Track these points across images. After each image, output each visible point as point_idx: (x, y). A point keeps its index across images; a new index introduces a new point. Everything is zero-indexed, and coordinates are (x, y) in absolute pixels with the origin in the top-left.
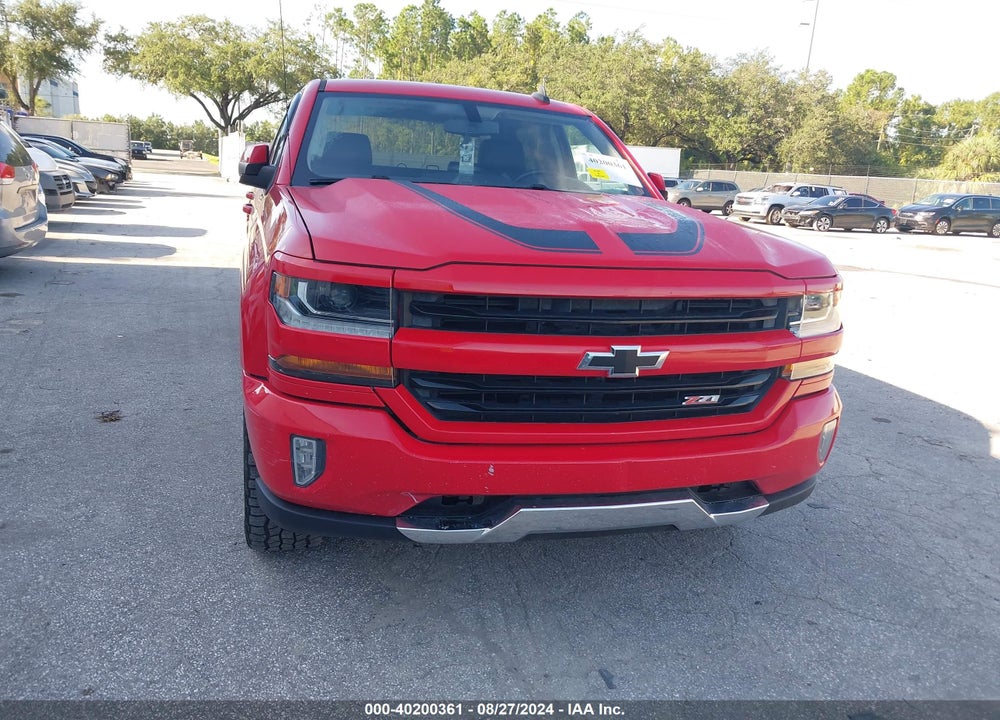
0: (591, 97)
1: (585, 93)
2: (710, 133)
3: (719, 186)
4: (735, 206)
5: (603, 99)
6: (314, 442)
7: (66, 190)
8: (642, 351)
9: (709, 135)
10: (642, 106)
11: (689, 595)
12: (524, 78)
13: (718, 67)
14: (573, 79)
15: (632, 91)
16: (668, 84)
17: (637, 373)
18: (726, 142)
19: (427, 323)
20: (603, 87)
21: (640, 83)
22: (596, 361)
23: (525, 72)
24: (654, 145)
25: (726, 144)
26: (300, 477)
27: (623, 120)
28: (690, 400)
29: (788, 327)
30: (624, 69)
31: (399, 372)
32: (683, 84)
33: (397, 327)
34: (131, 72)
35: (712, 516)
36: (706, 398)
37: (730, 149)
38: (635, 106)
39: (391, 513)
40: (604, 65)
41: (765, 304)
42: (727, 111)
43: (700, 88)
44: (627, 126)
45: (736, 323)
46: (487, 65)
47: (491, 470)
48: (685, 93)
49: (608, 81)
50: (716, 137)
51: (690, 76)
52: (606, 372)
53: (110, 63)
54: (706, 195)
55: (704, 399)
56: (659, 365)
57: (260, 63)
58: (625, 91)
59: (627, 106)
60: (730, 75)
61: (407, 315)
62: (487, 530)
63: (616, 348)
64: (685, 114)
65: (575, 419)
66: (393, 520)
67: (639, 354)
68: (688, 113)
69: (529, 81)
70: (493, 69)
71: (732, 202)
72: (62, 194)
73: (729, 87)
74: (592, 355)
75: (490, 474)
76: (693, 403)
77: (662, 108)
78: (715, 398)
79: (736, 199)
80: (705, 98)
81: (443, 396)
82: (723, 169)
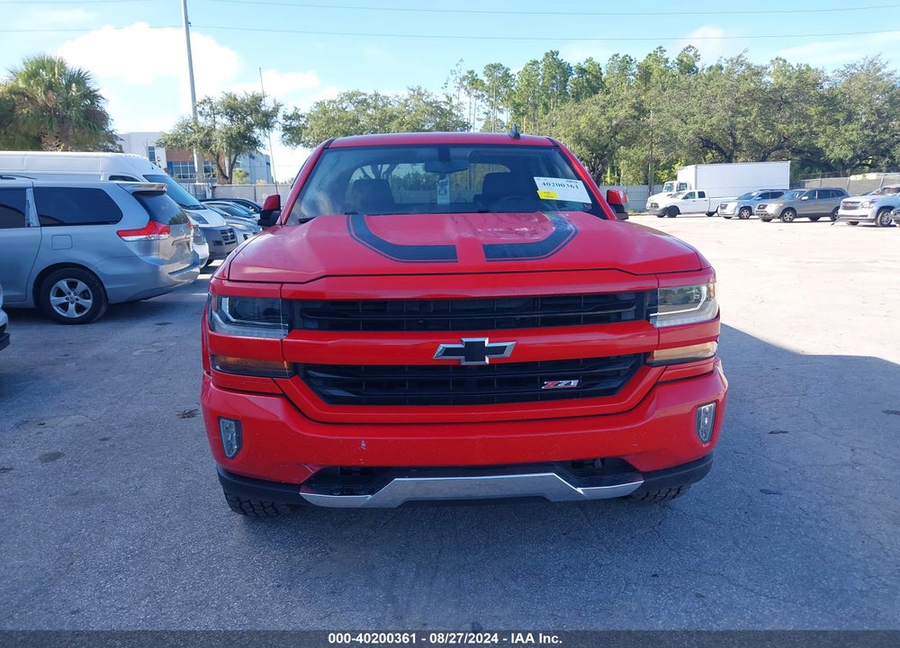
0: (696, 122)
1: (691, 119)
2: (820, 143)
3: (825, 194)
4: (841, 212)
5: (708, 122)
6: (233, 423)
7: (230, 241)
8: (490, 342)
9: (819, 145)
10: (748, 125)
11: (593, 565)
12: (632, 112)
13: (827, 79)
14: (678, 107)
15: (736, 112)
16: (773, 101)
17: (487, 361)
18: (837, 150)
19: (315, 325)
20: (708, 111)
21: (746, 105)
22: (447, 352)
23: (633, 106)
24: (764, 159)
25: (838, 152)
26: (228, 451)
27: (731, 140)
28: (549, 385)
29: (648, 318)
30: (728, 93)
31: (294, 366)
32: (790, 100)
33: (290, 329)
34: (303, 142)
35: (579, 490)
36: (565, 382)
37: (841, 156)
38: (741, 126)
39: (295, 481)
40: (708, 92)
41: (620, 298)
42: (838, 121)
43: (807, 101)
44: (735, 144)
45: (589, 317)
46: (597, 104)
47: (363, 445)
48: (792, 108)
49: (713, 106)
50: (827, 146)
51: (797, 92)
52: (459, 360)
53: (287, 137)
54: (812, 203)
55: (563, 384)
56: (507, 353)
57: (401, 124)
58: (730, 113)
59: (732, 127)
60: (839, 86)
61: (298, 319)
62: (370, 496)
63: (465, 340)
64: (793, 128)
65: (445, 402)
66: (298, 487)
67: (487, 344)
68: (795, 126)
69: (636, 114)
70: (603, 107)
71: (838, 208)
72: (226, 244)
73: (839, 97)
74: (442, 346)
75: (362, 447)
76: (552, 387)
77: (769, 125)
78: (574, 383)
79: (842, 204)
80: (812, 111)
81: (337, 384)
82: (837, 176)
